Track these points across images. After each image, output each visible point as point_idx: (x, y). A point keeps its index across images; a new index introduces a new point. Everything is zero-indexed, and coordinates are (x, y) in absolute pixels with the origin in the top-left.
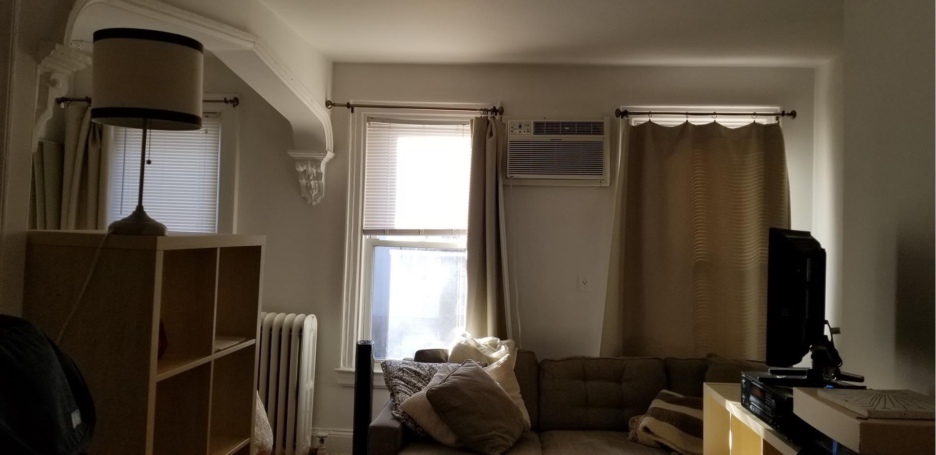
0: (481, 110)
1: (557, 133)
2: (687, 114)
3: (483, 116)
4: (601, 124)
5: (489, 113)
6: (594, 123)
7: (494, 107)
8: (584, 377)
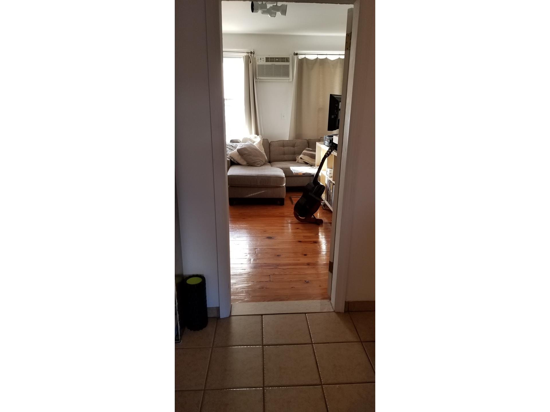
0: (246, 52)
1: (274, 61)
2: (317, 54)
3: (247, 55)
4: (289, 58)
5: (249, 53)
6: (286, 58)
7: (251, 52)
8: (284, 146)
